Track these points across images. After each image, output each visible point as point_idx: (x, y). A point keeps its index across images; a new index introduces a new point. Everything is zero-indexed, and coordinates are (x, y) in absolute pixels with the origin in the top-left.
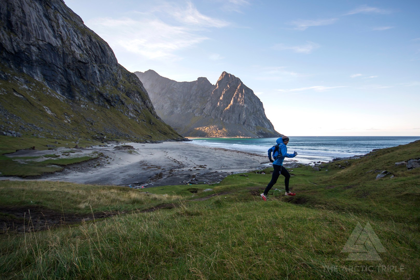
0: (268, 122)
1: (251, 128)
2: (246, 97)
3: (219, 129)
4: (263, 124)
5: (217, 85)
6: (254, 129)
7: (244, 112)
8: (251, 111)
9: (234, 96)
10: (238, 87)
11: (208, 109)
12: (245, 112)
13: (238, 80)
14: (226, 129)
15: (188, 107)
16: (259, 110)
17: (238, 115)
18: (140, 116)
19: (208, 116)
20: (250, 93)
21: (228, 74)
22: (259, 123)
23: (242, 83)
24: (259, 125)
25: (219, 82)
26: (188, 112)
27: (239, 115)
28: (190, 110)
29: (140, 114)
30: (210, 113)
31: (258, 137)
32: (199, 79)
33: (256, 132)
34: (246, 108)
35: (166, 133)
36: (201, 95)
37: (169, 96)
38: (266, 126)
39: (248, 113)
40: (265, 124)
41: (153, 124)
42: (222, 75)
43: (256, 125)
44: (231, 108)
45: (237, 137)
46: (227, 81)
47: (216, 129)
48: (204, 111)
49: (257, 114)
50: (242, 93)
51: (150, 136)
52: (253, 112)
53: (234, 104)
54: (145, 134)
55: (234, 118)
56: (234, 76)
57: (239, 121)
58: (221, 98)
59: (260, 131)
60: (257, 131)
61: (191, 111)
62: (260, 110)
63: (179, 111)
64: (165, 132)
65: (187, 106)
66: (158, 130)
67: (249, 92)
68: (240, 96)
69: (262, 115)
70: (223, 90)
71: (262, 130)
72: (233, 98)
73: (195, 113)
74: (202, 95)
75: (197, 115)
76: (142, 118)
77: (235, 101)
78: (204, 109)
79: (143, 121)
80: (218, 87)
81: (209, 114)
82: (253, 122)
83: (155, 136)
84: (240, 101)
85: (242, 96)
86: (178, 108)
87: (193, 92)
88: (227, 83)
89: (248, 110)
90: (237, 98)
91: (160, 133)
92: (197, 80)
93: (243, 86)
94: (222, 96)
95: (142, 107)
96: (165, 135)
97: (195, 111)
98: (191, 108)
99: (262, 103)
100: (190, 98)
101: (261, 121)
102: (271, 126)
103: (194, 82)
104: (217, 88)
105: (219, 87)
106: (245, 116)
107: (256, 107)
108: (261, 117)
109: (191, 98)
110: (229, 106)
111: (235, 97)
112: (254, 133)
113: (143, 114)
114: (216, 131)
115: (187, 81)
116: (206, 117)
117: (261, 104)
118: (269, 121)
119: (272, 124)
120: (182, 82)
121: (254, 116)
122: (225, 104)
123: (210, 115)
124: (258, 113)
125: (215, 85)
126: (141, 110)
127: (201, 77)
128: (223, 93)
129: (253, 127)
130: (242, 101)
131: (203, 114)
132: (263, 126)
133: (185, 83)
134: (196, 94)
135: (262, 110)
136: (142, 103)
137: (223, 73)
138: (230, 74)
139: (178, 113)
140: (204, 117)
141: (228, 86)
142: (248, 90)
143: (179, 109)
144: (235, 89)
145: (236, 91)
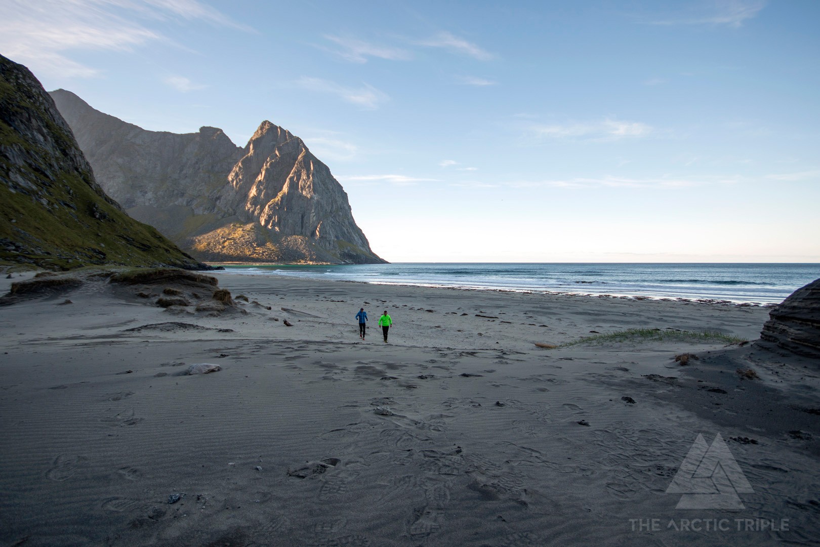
0: (359, 232)
1: (327, 244)
2: (316, 180)
3: (258, 245)
4: (351, 236)
5: (251, 147)
6: (334, 246)
7: (313, 211)
8: (327, 208)
9: (291, 175)
10: (300, 157)
11: (229, 200)
12: (315, 209)
13: (298, 144)
14: (275, 246)
15: (176, 192)
16: (341, 208)
17: (300, 215)
18: (51, 190)
19: (230, 215)
20: (324, 172)
21: (276, 127)
22: (343, 234)
23: (307, 149)
24: (343, 238)
25: (256, 142)
26: (176, 203)
27: (303, 217)
28: (180, 200)
29: (52, 182)
30: (234, 210)
31: (343, 263)
32: (203, 129)
33: (338, 252)
34: (318, 201)
35: (149, 247)
36: (210, 167)
37: (120, 161)
38: (355, 240)
39: (321, 214)
40: (354, 238)
41: (103, 216)
42: (262, 128)
43: (337, 237)
44: (285, 201)
45: (300, 262)
46: (274, 143)
47: (252, 245)
48: (218, 203)
49: (339, 215)
50: (308, 169)
51: (100, 253)
52: (331, 212)
53: (291, 192)
54: (80, 244)
55: (290, 221)
56: (289, 132)
57: (302, 229)
58: (260, 178)
59: (346, 251)
60: (340, 251)
61: (185, 203)
62: (344, 208)
63: (150, 200)
64: (145, 242)
65: (171, 189)
66: (122, 237)
67: (322, 170)
68: (304, 177)
69: (348, 219)
70: (264, 160)
71: (349, 248)
72: (288, 180)
73: (193, 206)
74: (213, 167)
75: (201, 212)
76: (61, 195)
77: (293, 186)
78: (218, 198)
79: (66, 207)
80: (252, 151)
81: (231, 210)
82: (331, 232)
83: (116, 253)
84: (305, 186)
85: (309, 177)
86: (146, 193)
87: (188, 159)
88: (274, 146)
89: (321, 207)
90: (298, 179)
91: (129, 246)
92: (198, 131)
93: (309, 157)
94: (263, 173)
95: (58, 163)
96: (144, 250)
97: (195, 203)
98: (182, 195)
99: (346, 194)
100: (181, 170)
101: (347, 230)
102: (365, 242)
103: (189, 137)
104: (249, 154)
105: (254, 152)
106: (315, 218)
107: (336, 202)
108: (346, 222)
109: (184, 172)
110: (280, 195)
111: (293, 177)
112: (335, 254)
113: (64, 185)
114: (252, 249)
115: (172, 132)
116: (223, 217)
117: (344, 196)
118: (361, 230)
119: (365, 238)
120: (158, 132)
121: (333, 220)
122: (270, 192)
123: (235, 214)
124: (341, 213)
125: (243, 147)
126: (53, 172)
127: (208, 126)
128: (265, 167)
129: (332, 242)
130: (309, 187)
131: (216, 210)
132: (350, 240)
133: (166, 135)
134: (197, 163)
135: (347, 208)
136: (58, 153)
137: (264, 123)
138: (280, 127)
139: (147, 204)
140: (219, 217)
141: (277, 153)
142: (319, 166)
143: (150, 195)
144: (292, 161)
145: (296, 165)
